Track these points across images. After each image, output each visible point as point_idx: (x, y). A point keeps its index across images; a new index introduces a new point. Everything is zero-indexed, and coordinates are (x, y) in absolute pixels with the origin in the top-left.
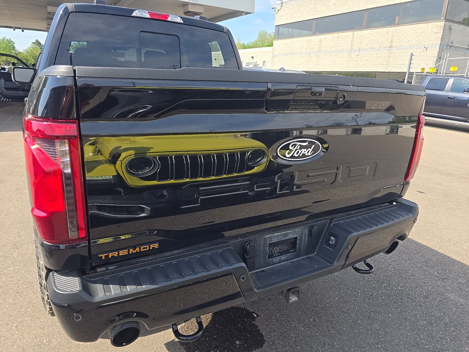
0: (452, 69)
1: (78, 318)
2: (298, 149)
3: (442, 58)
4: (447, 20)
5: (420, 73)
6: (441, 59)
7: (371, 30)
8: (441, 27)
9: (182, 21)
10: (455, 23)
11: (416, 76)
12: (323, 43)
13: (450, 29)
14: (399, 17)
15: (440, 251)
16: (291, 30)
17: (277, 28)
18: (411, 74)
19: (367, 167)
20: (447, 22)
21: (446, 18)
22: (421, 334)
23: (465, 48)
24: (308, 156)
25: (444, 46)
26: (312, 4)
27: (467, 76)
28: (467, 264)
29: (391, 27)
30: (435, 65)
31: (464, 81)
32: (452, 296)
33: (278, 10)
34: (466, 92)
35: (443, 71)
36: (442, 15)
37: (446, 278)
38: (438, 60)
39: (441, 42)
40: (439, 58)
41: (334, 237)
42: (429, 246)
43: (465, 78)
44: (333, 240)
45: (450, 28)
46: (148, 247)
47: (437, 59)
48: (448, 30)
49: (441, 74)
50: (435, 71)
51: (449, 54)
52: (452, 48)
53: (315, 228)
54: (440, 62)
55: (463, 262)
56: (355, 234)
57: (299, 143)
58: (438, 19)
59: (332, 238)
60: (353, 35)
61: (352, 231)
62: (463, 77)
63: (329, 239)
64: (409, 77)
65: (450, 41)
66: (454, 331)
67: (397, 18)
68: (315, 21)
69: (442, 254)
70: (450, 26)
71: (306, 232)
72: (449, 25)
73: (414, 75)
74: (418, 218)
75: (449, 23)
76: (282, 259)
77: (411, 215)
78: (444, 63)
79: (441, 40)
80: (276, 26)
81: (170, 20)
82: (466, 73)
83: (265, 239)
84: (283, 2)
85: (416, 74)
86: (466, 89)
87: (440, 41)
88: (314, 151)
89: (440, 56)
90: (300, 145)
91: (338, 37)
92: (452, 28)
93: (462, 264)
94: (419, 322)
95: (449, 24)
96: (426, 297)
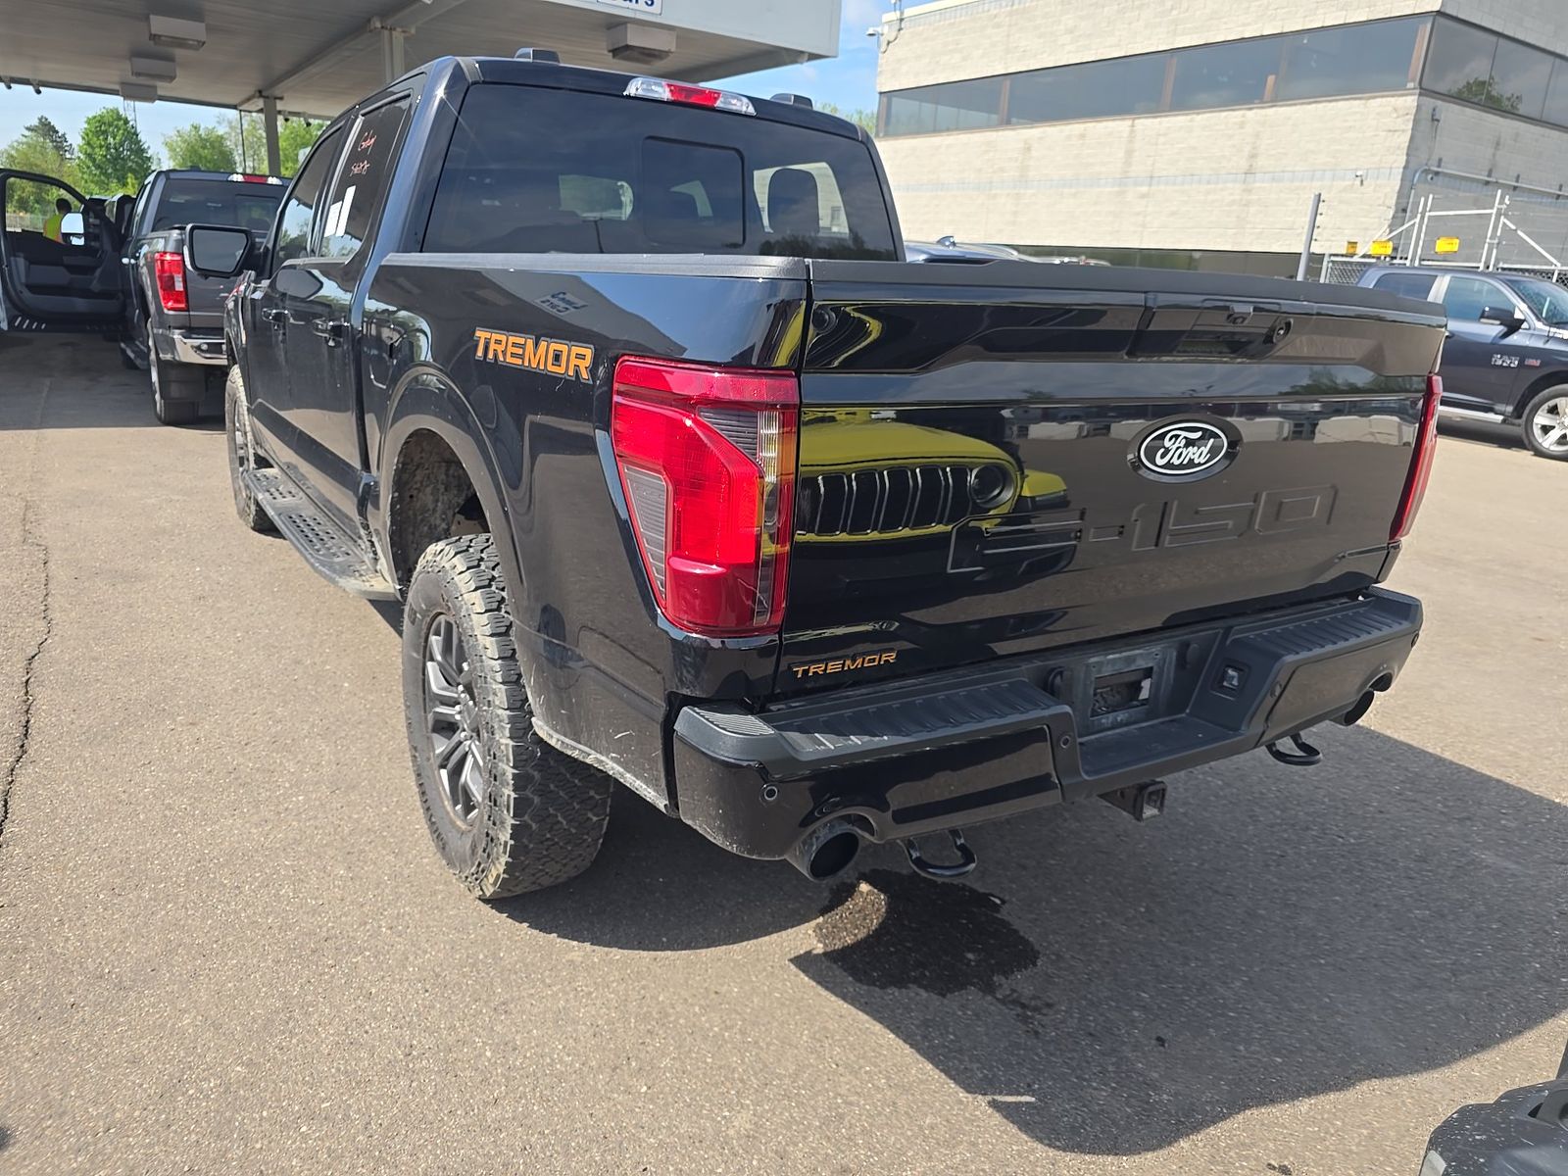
0: (1443, 246)
1: (771, 793)
2: (1180, 447)
3: (1411, 211)
4: (1424, 92)
5: (1342, 255)
6: (1408, 214)
7: (1189, 117)
8: (1407, 114)
9: (751, 110)
10: (1450, 102)
11: (1330, 265)
12: (1034, 153)
13: (1434, 120)
14: (1276, 79)
15: (1447, 755)
16: (928, 107)
17: (885, 100)
18: (1316, 259)
19: (1315, 500)
20: (1425, 98)
21: (1424, 86)
22: (1421, 938)
23: (1478, 181)
24: (1200, 464)
25: (1416, 172)
26: (998, 26)
27: (1488, 267)
28: (1519, 786)
29: (1250, 109)
30: (1390, 233)
31: (1477, 282)
32: (1488, 857)
33: (889, 43)
34: (1488, 318)
35: (1414, 253)
36: (1410, 76)
37: (1469, 819)
38: (1397, 218)
39: (1407, 162)
40: (1402, 211)
41: (1235, 669)
42: (1414, 743)
43: (1482, 274)
44: (1233, 677)
45: (1435, 117)
46: (877, 657)
47: (1396, 212)
48: (1429, 123)
49: (1408, 263)
50: (1389, 251)
51: (1433, 198)
52: (1439, 180)
53: (1194, 646)
54: (1403, 224)
55: (1508, 780)
56: (1290, 658)
57: (1184, 434)
58: (1396, 88)
59: (1231, 672)
60: (1132, 131)
61: (1283, 652)
62: (1473, 270)
63: (1224, 676)
64: (1309, 271)
65: (1435, 158)
66: (1499, 931)
67: (1271, 79)
68: (1007, 82)
69: (1451, 763)
70: (1434, 110)
71: (1171, 658)
72: (1431, 107)
73: (1325, 263)
74: (1420, 633)
75: (1433, 100)
76: (1119, 719)
77: (1406, 625)
78: (1417, 226)
79: (1408, 154)
80: (881, 93)
81: (722, 105)
82: (1483, 259)
83: (1088, 666)
84: (905, 15)
85: (1333, 258)
86: (1487, 309)
87: (1405, 157)
88: (1213, 452)
89: (1405, 205)
90: (1185, 438)
91: (1082, 136)
92: (1442, 116)
93: (1507, 786)
94: (1410, 911)
95: (1430, 102)
96: (1422, 859)
